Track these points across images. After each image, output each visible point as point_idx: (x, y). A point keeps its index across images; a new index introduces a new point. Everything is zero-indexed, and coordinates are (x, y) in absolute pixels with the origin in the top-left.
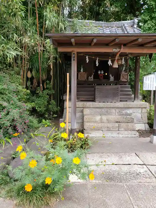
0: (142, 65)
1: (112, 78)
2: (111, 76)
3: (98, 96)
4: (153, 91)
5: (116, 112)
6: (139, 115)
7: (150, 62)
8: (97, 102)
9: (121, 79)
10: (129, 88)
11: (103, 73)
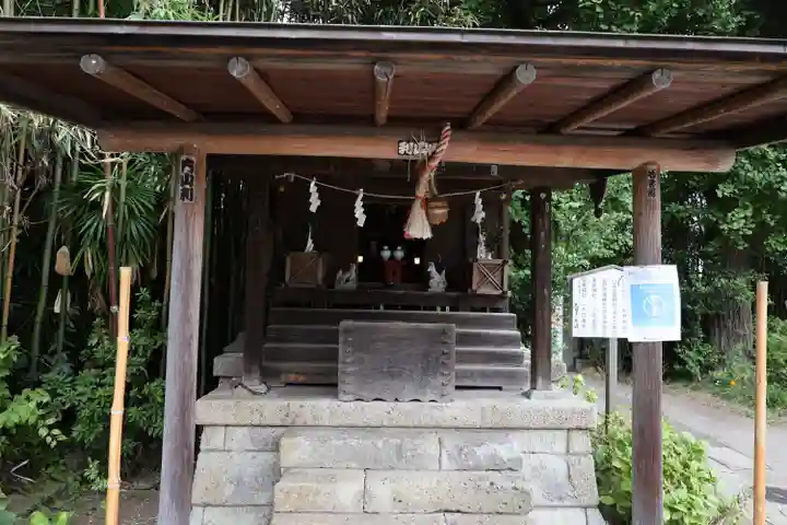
0: (569, 228)
1: (437, 281)
2: (432, 269)
3: (350, 369)
4: (616, 343)
5: (444, 452)
6: (557, 466)
7: (598, 216)
8: (346, 398)
9: (474, 287)
10: (508, 327)
11: (403, 259)
